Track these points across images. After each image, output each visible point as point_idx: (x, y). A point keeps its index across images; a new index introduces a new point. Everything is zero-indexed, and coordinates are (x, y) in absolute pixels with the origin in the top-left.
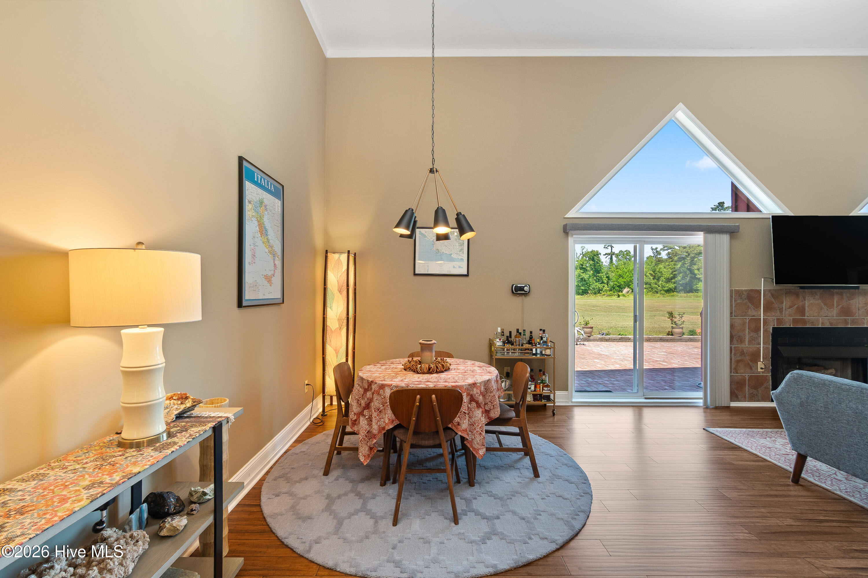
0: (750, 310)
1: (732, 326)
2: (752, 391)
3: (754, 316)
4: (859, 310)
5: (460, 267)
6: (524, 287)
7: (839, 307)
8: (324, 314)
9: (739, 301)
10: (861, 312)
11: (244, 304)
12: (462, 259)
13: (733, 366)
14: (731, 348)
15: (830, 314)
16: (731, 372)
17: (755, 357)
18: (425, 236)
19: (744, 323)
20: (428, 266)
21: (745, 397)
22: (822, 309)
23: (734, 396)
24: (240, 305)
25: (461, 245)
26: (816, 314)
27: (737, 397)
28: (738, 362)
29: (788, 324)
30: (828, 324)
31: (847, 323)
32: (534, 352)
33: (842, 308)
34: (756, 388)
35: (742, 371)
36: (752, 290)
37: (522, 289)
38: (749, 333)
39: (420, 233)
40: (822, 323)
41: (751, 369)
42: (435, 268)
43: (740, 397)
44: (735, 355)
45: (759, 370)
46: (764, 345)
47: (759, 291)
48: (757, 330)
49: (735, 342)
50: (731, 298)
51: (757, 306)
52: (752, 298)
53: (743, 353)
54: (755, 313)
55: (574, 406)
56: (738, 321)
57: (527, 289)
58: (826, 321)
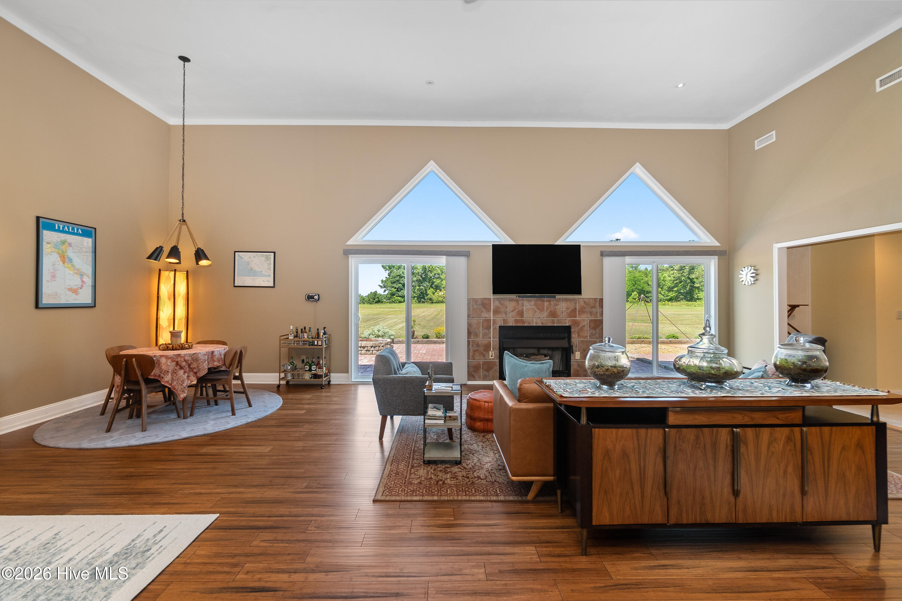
0: (483, 313)
1: (469, 325)
2: (485, 373)
3: (486, 317)
4: (562, 313)
5: (268, 281)
6: (314, 296)
7: (548, 311)
8: (157, 315)
9: (475, 307)
10: (563, 315)
11: (40, 306)
12: (270, 275)
13: (471, 354)
14: (469, 342)
15: (541, 316)
16: (468, 358)
17: (487, 347)
18: (242, 258)
19: (479, 323)
20: (244, 280)
21: (480, 377)
22: (535, 312)
23: (471, 376)
24: (37, 306)
25: (269, 265)
26: (531, 316)
27: (474, 377)
28: (475, 351)
29: (511, 323)
30: (540, 323)
31: (554, 323)
32: (316, 343)
33: (551, 311)
34: (488, 370)
35: (477, 358)
36: (484, 299)
37: (312, 297)
38: (483, 330)
39: (239, 255)
40: (536, 323)
41: (484, 356)
42: (248, 281)
43: (476, 377)
44: (472, 346)
45: (490, 357)
46: (494, 339)
47: (490, 299)
48: (488, 328)
49: (472, 337)
50: (468, 304)
51: (489, 310)
52: (485, 304)
53: (478, 345)
54: (487, 316)
55: (357, 384)
56: (474, 321)
57: (316, 297)
58: (538, 321)
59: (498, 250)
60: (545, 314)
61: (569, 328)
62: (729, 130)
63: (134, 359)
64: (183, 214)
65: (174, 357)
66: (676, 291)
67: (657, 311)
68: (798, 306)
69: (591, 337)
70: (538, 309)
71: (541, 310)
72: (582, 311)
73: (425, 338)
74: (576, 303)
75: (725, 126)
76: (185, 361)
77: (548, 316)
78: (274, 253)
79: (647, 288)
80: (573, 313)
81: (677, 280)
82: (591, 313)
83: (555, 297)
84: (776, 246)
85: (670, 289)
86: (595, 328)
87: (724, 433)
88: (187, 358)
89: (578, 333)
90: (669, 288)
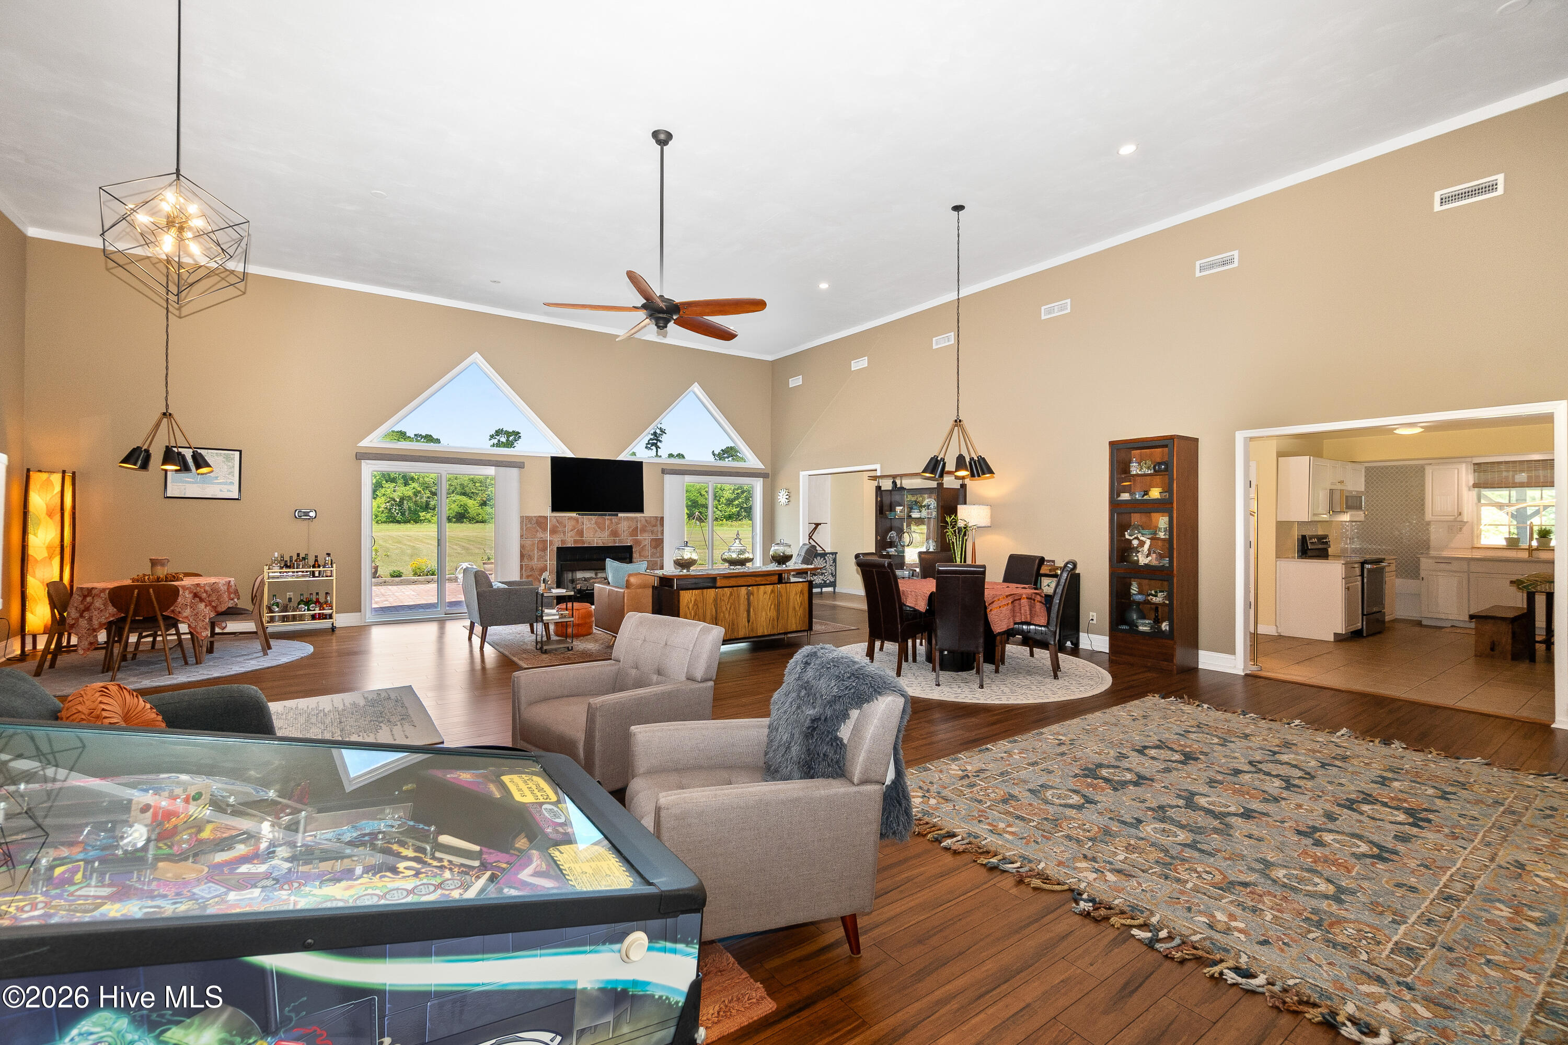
0: (538, 533)
1: (522, 547)
3: (542, 538)
4: (624, 532)
5: (229, 491)
6: (308, 512)
7: (610, 530)
8: (23, 541)
9: (529, 526)
10: (625, 534)
12: (232, 483)
14: (521, 567)
15: (602, 536)
17: (543, 572)
19: (534, 544)
20: (185, 489)
22: (596, 531)
25: (230, 468)
26: (591, 536)
28: (528, 576)
29: (570, 544)
30: (601, 543)
31: (616, 542)
33: (612, 530)
36: (542, 516)
37: (305, 514)
38: (538, 552)
40: (597, 543)
42: (193, 490)
44: (526, 570)
46: (551, 561)
47: (546, 518)
48: (545, 549)
49: (526, 560)
50: (522, 523)
51: (545, 530)
52: (541, 522)
53: (532, 569)
54: (543, 536)
55: (369, 626)
56: (528, 542)
57: (312, 514)
58: (600, 541)
59: (557, 463)
60: (607, 533)
61: (630, 547)
62: (774, 363)
63: (151, 590)
64: (167, 405)
65: (192, 587)
66: (737, 506)
67: (713, 531)
68: (820, 524)
69: (652, 556)
70: (599, 528)
71: (602, 529)
72: (643, 530)
73: (397, 577)
74: (637, 522)
75: (770, 358)
76: (206, 592)
77: (609, 536)
78: (240, 451)
79: (701, 501)
80: (634, 532)
81: (738, 489)
82: (652, 532)
83: (617, 515)
84: (802, 474)
85: (730, 502)
86: (656, 548)
87: (743, 590)
88: (207, 588)
89: (640, 553)
90: (728, 500)
